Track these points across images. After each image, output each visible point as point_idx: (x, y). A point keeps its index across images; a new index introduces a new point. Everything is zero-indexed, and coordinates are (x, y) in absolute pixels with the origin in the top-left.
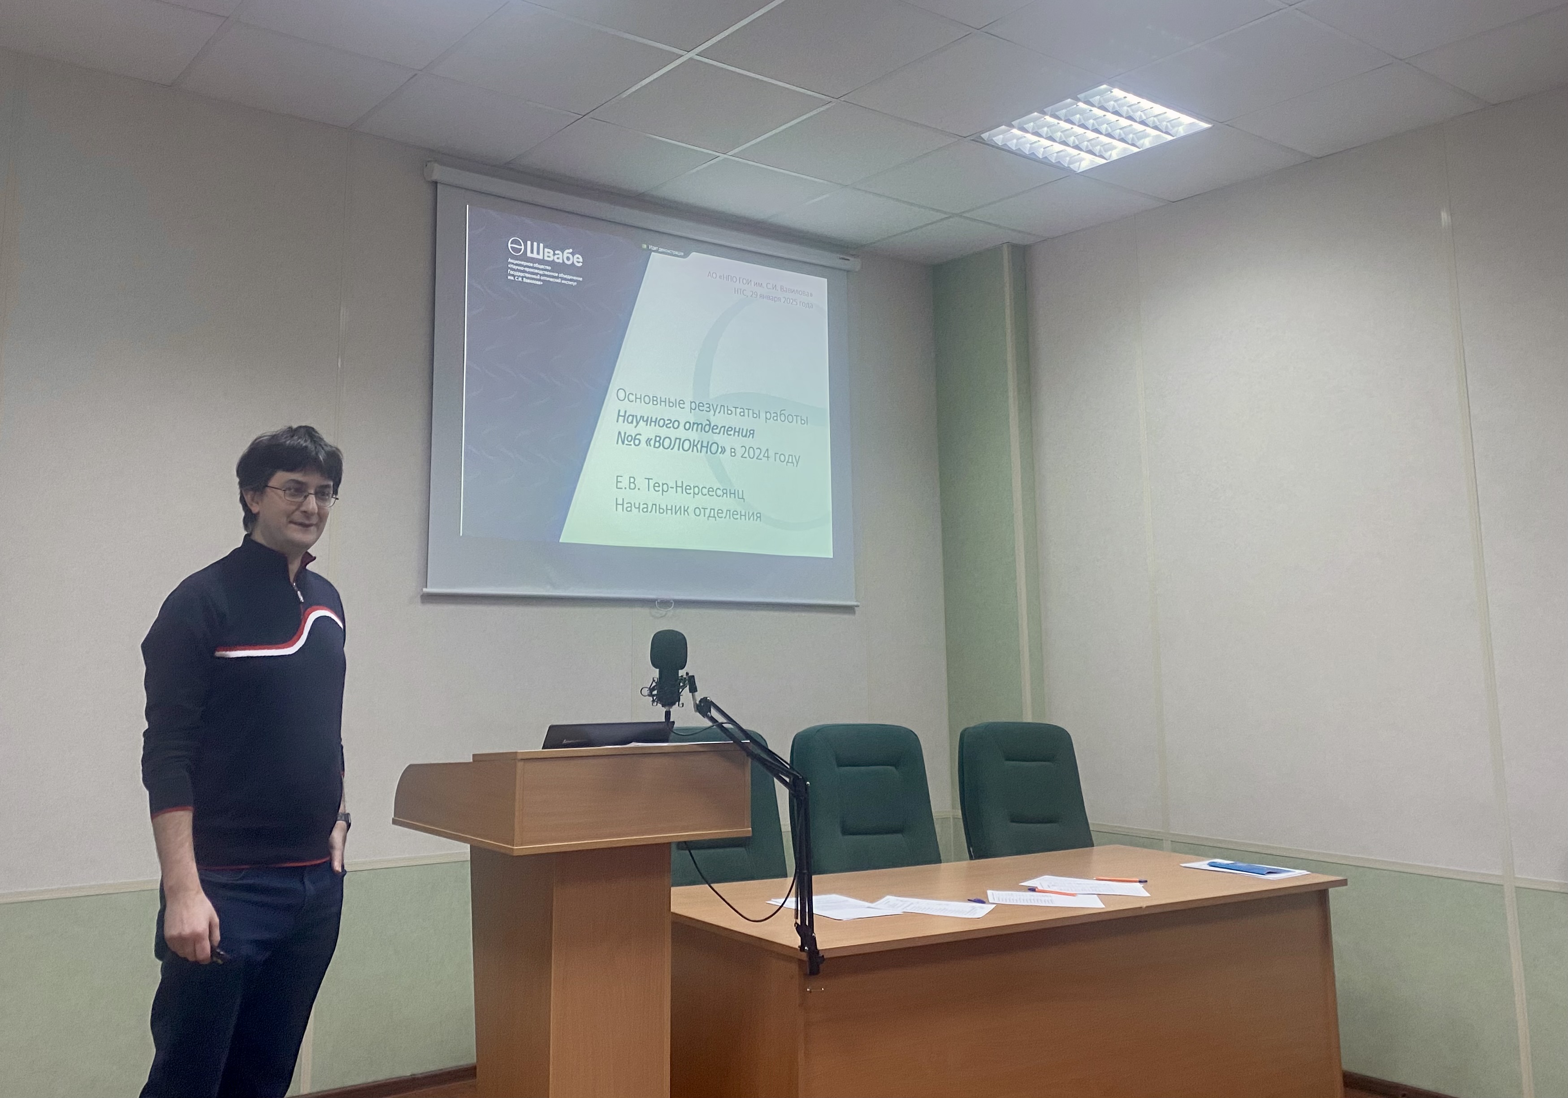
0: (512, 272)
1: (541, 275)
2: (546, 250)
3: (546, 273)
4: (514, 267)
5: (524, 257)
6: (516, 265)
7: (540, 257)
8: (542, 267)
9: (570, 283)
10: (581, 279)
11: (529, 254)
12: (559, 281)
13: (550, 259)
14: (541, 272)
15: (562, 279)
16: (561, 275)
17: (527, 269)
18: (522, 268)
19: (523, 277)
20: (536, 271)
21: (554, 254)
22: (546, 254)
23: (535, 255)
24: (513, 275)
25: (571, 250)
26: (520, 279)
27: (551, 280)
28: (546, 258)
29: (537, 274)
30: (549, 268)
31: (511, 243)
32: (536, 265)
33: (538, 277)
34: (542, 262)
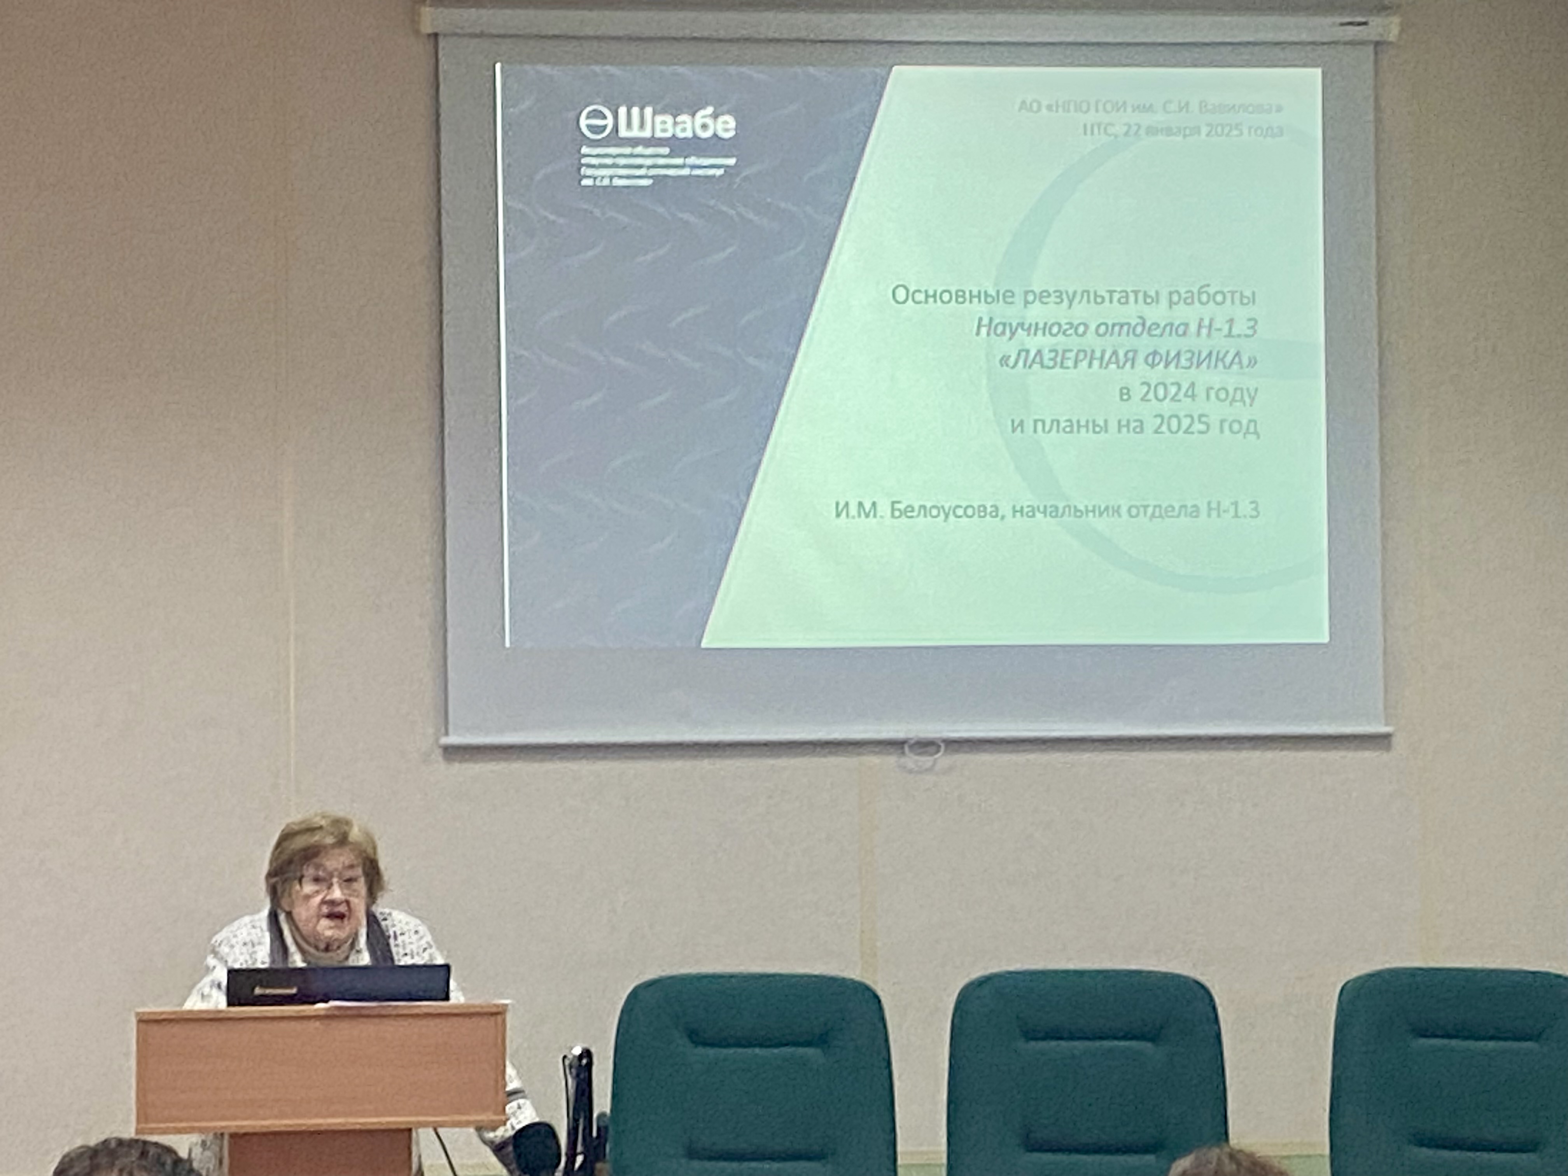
0: (589, 172)
1: (649, 167)
2: (659, 119)
3: (661, 161)
4: (594, 161)
5: (615, 139)
6: (598, 156)
7: (647, 134)
8: (650, 151)
9: (711, 172)
10: (732, 161)
11: (623, 133)
12: (686, 172)
13: (668, 135)
14: (649, 162)
15: (693, 167)
16: (692, 160)
17: (622, 161)
18: (608, 161)
19: (611, 178)
20: (639, 161)
21: (675, 124)
22: (658, 127)
23: (635, 133)
24: (589, 177)
25: (710, 110)
26: (606, 182)
27: (671, 172)
28: (659, 134)
29: (640, 167)
30: (666, 151)
31: (588, 117)
32: (639, 150)
33: (642, 172)
34: (652, 142)
